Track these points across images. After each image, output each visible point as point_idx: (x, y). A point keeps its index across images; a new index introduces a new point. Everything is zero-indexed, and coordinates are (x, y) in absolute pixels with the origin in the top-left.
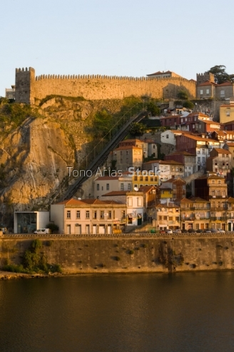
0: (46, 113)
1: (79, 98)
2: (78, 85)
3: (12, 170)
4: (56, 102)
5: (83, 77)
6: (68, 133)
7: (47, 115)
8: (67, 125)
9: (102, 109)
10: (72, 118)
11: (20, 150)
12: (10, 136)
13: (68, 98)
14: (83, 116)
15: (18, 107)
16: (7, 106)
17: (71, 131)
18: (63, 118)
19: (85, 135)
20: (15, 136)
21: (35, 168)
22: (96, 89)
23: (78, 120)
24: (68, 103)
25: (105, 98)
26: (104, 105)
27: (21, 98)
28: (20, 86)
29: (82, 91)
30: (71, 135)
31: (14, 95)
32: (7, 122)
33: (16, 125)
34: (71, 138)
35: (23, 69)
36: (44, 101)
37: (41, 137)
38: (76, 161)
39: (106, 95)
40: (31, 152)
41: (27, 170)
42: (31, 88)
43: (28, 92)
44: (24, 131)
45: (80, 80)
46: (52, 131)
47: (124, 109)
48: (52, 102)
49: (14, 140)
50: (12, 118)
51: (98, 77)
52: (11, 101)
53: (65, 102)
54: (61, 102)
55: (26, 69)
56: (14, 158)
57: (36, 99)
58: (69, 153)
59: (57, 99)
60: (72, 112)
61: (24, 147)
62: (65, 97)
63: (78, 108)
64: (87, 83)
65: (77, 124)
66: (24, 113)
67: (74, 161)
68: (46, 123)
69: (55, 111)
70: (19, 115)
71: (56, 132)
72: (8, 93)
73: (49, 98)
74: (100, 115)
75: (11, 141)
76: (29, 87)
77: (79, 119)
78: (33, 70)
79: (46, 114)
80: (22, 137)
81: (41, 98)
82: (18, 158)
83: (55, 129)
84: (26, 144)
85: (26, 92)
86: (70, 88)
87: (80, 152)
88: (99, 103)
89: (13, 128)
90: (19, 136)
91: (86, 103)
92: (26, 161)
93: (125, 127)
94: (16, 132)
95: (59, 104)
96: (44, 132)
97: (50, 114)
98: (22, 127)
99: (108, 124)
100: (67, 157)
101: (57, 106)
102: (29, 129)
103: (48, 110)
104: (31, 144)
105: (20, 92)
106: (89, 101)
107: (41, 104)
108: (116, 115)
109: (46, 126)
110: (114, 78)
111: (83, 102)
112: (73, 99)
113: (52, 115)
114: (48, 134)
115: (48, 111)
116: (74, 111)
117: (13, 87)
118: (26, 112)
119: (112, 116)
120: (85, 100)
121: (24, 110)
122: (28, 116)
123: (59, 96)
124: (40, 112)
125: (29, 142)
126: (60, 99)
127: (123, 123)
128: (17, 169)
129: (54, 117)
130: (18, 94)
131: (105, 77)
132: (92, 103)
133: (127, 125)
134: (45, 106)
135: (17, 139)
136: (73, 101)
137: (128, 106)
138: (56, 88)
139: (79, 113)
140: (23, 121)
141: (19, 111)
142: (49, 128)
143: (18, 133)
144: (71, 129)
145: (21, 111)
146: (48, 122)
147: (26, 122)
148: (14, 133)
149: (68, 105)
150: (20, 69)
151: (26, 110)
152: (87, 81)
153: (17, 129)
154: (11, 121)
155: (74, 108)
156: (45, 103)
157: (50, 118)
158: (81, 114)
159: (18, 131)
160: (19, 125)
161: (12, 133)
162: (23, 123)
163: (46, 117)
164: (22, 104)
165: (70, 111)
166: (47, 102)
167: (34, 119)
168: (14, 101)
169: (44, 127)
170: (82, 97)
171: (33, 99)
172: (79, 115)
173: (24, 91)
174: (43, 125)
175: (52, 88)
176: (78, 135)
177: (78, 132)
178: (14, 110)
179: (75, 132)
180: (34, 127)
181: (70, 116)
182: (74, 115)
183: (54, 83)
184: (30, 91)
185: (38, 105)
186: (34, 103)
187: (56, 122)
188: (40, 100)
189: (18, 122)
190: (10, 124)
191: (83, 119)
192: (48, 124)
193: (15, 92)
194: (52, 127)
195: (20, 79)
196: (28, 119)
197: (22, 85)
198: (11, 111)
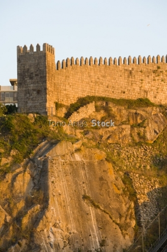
0: (78, 131)
1: (140, 100)
2: (138, 77)
3: (13, 244)
4: (97, 109)
5: (148, 61)
6: (121, 169)
7: (79, 136)
8: (119, 154)
10: (128, 140)
11: (29, 203)
12: (9, 177)
13: (118, 102)
14: (150, 136)
15: (23, 121)
16: (3, 119)
17: (126, 165)
18: (110, 141)
19: (153, 173)
20: (20, 178)
21: (59, 238)
23: (139, 144)
24: (120, 111)
27: (30, 104)
28: (28, 80)
29: (146, 87)
30: (127, 174)
31: (16, 99)
32: (2, 151)
33: (21, 157)
34: (127, 179)
35: (31, 47)
36: (74, 108)
37: (70, 178)
38: (139, 224)
40: (51, 207)
41: (43, 244)
42: (48, 85)
43: (42, 92)
44: (34, 167)
45: (143, 67)
46: (91, 165)
48: (89, 111)
49: (18, 184)
50: (12, 142)
52: (11, 110)
53: (114, 109)
54: (107, 109)
55: (38, 46)
56: (18, 220)
57: (58, 106)
58: (124, 208)
59: (99, 103)
60: (127, 130)
61: (36, 198)
62: (113, 100)
63: (139, 121)
64: (154, 72)
65: (139, 152)
66: (35, 132)
67: (134, 223)
68: (78, 150)
70: (27, 135)
71: (97, 168)
73: (83, 102)
75: (12, 186)
76: (45, 82)
77: (141, 141)
78: (51, 50)
79: (79, 133)
80: (33, 178)
81: (67, 103)
82: (25, 221)
83: (96, 162)
84: (42, 192)
85: (39, 92)
86: (122, 82)
87: (145, 205)
89: (16, 162)
90: (28, 177)
91: (155, 110)
92: (40, 226)
94: (21, 169)
95: (102, 113)
96: (74, 169)
97: (86, 133)
98: (33, 160)
100: (121, 216)
101: (99, 117)
102: (45, 162)
104: (50, 192)
105: (27, 92)
106: (161, 106)
107: (68, 115)
109: (78, 157)
111: (149, 109)
112: (129, 104)
113: (90, 135)
114: (82, 172)
115: (82, 127)
116: (132, 127)
117: (12, 83)
118: (40, 130)
120: (153, 105)
121: (36, 127)
122: (44, 137)
123: (103, 99)
124: (67, 129)
125: (46, 188)
126: (104, 104)
128: (24, 242)
129: (94, 139)
130: (22, 95)
132: (165, 110)
134: (76, 117)
135: (23, 182)
136: (129, 108)
138: (96, 82)
139: (142, 130)
140: (35, 147)
141: (25, 128)
142: (85, 161)
143: (25, 171)
144: (126, 163)
145: (30, 128)
146: (82, 148)
147: (40, 149)
148: (18, 171)
149: (121, 116)
150: (25, 47)
151: (41, 127)
152: (155, 68)
153: (22, 164)
154: (11, 149)
155: (131, 122)
156: (75, 114)
157: (85, 140)
158: (145, 132)
159: (25, 167)
160: (26, 155)
161: (14, 171)
162: (34, 151)
163: (78, 140)
164: (31, 115)
165: (124, 126)
166: (81, 110)
167: (56, 143)
168: (17, 109)
169: (74, 158)
170: (147, 99)
171: (53, 106)
172: (142, 134)
173: (34, 90)
174: (72, 154)
175: (88, 83)
176: (140, 172)
177: (140, 167)
178: (16, 127)
179: (134, 167)
180: (55, 158)
181: (125, 136)
182: (131, 135)
183: (92, 74)
184: (46, 89)
185: (63, 116)
186: (54, 113)
187: (98, 148)
188: (67, 107)
189: (25, 151)
190: (9, 155)
191: (149, 142)
192: (83, 153)
193: (18, 92)
194: (91, 158)
195: (27, 67)
196: (43, 143)
197: (31, 78)
198: (9, 130)
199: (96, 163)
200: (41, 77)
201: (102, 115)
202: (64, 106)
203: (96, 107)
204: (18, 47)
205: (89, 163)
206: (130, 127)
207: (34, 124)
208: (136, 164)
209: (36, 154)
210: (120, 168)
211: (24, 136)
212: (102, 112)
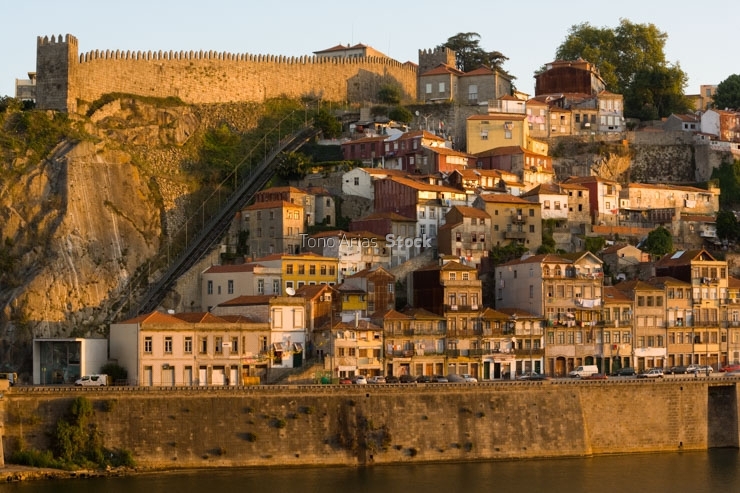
0: (101, 130)
1: (171, 98)
2: (169, 73)
3: (28, 251)
4: (123, 107)
5: (180, 56)
6: (146, 173)
7: (102, 136)
8: (145, 157)
9: (220, 124)
10: (156, 142)
11: (46, 208)
12: (24, 179)
13: (146, 100)
14: (180, 138)
15: (41, 119)
16: (19, 115)
17: (153, 169)
18: (136, 143)
19: (182, 178)
20: (36, 180)
21: (78, 246)
22: (206, 80)
23: (168, 147)
24: (148, 109)
25: (225, 101)
26: (224, 114)
27: (49, 100)
28: (48, 74)
29: (178, 84)
30: (153, 179)
31: (34, 93)
32: (18, 150)
33: (38, 158)
34: (153, 184)
35: (53, 38)
36: (97, 106)
37: (91, 181)
38: (165, 232)
39: (227, 93)
40: (70, 213)
41: (61, 252)
42: (70, 79)
43: (62, 86)
44: (52, 169)
45: (174, 62)
46: (114, 168)
47: (265, 122)
48: (113, 109)
49: (34, 187)
50: (29, 141)
51: (212, 55)
52: (28, 105)
53: (141, 108)
54: (133, 108)
55: (60, 37)
56: (33, 225)
57: (80, 102)
58: (150, 216)
59: (125, 101)
60: (155, 130)
61: (54, 203)
62: (142, 99)
63: (169, 121)
64: (187, 68)
65: (167, 155)
66: (54, 130)
67: (159, 231)
68: (100, 152)
69: (120, 127)
71: (121, 172)
72: (20, 89)
73: (107, 99)
74: (214, 136)
75: (27, 190)
76: (66, 76)
77: (170, 144)
78: (75, 41)
79: (102, 133)
80: (50, 181)
81: (90, 99)
82: (41, 226)
83: (120, 164)
84: (60, 197)
85: (59, 87)
86: (152, 78)
87: (172, 212)
88: (213, 111)
89: (32, 163)
90: (44, 179)
91: (186, 110)
92: (58, 232)
93: (267, 161)
94: (38, 170)
95: (128, 112)
96: (96, 171)
97: (109, 133)
98: (50, 161)
99: (232, 156)
100: (145, 224)
101: (125, 116)
102: (64, 164)
103: (105, 124)
104: (69, 197)
105: (47, 86)
106: (192, 105)
107: (90, 113)
108: (249, 136)
109: (100, 159)
110: (245, 57)
111: (179, 108)
112: (158, 102)
113: (114, 136)
114: (104, 176)
115: (106, 127)
116: (161, 128)
117: (31, 76)
118: (60, 129)
119: (239, 138)
120: (184, 104)
121: (55, 125)
122: (63, 137)
123: (129, 96)
124: (89, 128)
125: (64, 192)
126: (130, 101)
127: (264, 152)
128: (40, 249)
129: (118, 140)
130: (41, 90)
131: (227, 56)
132: (198, 111)
133: (272, 158)
134: (99, 116)
135: (40, 185)
136: (158, 107)
137: (274, 117)
138: (123, 78)
139: (171, 131)
140: (53, 147)
141: (43, 126)
142: (107, 164)
143: (41, 173)
144: (153, 166)
145: (48, 126)
146: (105, 149)
147: (59, 149)
148: (34, 172)
149: (148, 115)
150: (46, 38)
151: (60, 125)
152: (188, 64)
153: (39, 165)
154: (27, 148)
155: (160, 122)
156: (98, 111)
157: (109, 141)
158: (174, 133)
159: (42, 168)
160: (43, 156)
161: (30, 172)
162: (52, 152)
163: (100, 141)
164: (50, 112)
165: (151, 127)
166: (104, 107)
167: (76, 144)
168: (34, 105)
169: (96, 160)
170: (178, 98)
171: (75, 102)
172: (171, 136)
173: (54, 84)
174: (94, 155)
175: (114, 78)
176: (167, 177)
177: (168, 171)
178: (33, 125)
179: (162, 171)
180: (75, 159)
181: (152, 137)
182: (159, 136)
183: (119, 68)
184: (67, 84)
185: (85, 113)
186: (75, 111)
187: (123, 150)
188: (89, 104)
189: (42, 151)
190: (25, 155)
191: (180, 144)
192: (106, 155)
193: (36, 87)
194: (114, 161)
195: (47, 59)
196: (62, 143)
197: (51, 71)
198: (26, 127)
199: (120, 167)
200: (63, 71)
201: (128, 114)
202: (86, 102)
203: (122, 105)
204: (39, 38)
205: (113, 166)
206: (157, 127)
207: (53, 122)
208: (163, 168)
209: (55, 155)
210: (146, 172)
211: (42, 135)
212: (128, 110)
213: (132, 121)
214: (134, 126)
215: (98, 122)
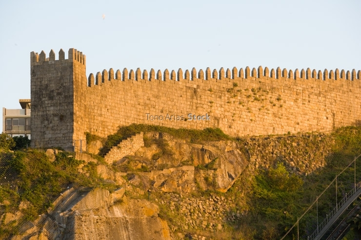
0: (119, 174)
1: (209, 131)
2: (206, 98)
4: (147, 144)
5: (220, 75)
6: (180, 230)
7: (120, 181)
8: (177, 208)
9: (274, 164)
10: (191, 188)
13: (177, 133)
14: (222, 182)
15: (39, 160)
16: (9, 157)
17: (187, 224)
18: (165, 189)
19: (226, 235)
22: (255, 106)
23: (207, 194)
24: (180, 146)
25: (280, 132)
26: (279, 150)
27: (49, 135)
28: (47, 101)
29: (218, 112)
30: (189, 236)
31: (29, 128)
32: (7, 202)
33: (35, 212)
35: (52, 54)
36: (114, 141)
39: (283, 121)
42: (76, 109)
43: (66, 118)
44: (54, 227)
45: (212, 83)
46: (137, 224)
47: (335, 159)
48: (134, 146)
50: (22, 190)
51: (261, 73)
52: (21, 143)
53: (171, 144)
54: (160, 144)
55: (62, 53)
57: (90, 138)
59: (149, 135)
60: (189, 172)
62: (170, 131)
63: (207, 161)
64: (229, 91)
65: (207, 205)
66: (56, 175)
68: (118, 202)
69: (144, 169)
70: (44, 180)
71: (146, 228)
72: (10, 122)
73: (126, 133)
74: (267, 179)
76: (72, 103)
77: (209, 190)
78: (81, 58)
79: (119, 178)
81: (104, 134)
83: (144, 218)
85: (62, 118)
86: (183, 105)
88: (265, 146)
89: (26, 219)
91: (230, 146)
93: (340, 211)
94: (35, 229)
95: (154, 149)
97: (130, 177)
98: (52, 217)
99: (292, 205)
101: (149, 154)
102: (70, 220)
103: (124, 166)
105: (46, 118)
106: (238, 139)
107: (104, 151)
108: (313, 179)
109: (118, 212)
110: (306, 74)
111: (221, 144)
112: (193, 135)
113: (136, 181)
114: (124, 234)
115: (125, 169)
116: (197, 169)
117: (24, 104)
118: (63, 173)
119: (301, 181)
120: (226, 138)
121: (58, 169)
122: (69, 183)
123: (155, 129)
124: (102, 171)
126: (156, 136)
127: (335, 199)
129: (141, 186)
130: (38, 122)
131: (281, 74)
132: (245, 146)
133: (346, 206)
134: (115, 155)
136: (192, 141)
137: (347, 152)
138: (145, 105)
139: (211, 173)
140: (55, 197)
141: (42, 170)
142: (128, 217)
143: (40, 232)
144: (188, 220)
145: (48, 170)
146: (125, 198)
147: (62, 201)
148: (29, 231)
149: (181, 154)
150: (43, 54)
151: (64, 168)
152: (230, 85)
153: (36, 221)
154: (20, 200)
155: (196, 162)
156: (115, 150)
157: (129, 188)
158: (215, 176)
159: (40, 226)
160: (43, 209)
161: (24, 232)
162: (54, 204)
163: (118, 187)
164: (51, 151)
165: (185, 168)
166: (122, 144)
167: (86, 192)
168: (30, 142)
169: (113, 213)
170: (218, 130)
171: (83, 138)
172: (211, 179)
173: (55, 115)
174: (110, 207)
175: (134, 106)
176: (208, 234)
177: (207, 226)
178: (28, 168)
179: (199, 226)
180: (85, 213)
181: (186, 181)
182: (195, 181)
183: (140, 93)
184: (72, 114)
185: (97, 152)
186: (84, 149)
187: (148, 199)
188: (103, 140)
189: (41, 203)
190: (17, 209)
191: (222, 191)
192: (126, 206)
193: (31, 118)
194: (137, 213)
195: (45, 82)
196: (68, 192)
197: (51, 98)
198: (18, 172)
199: (144, 221)
200: (66, 97)
201: (154, 152)
202: (99, 138)
203: (145, 140)
204: (32, 53)
205: (134, 220)
206: (193, 169)
207: (55, 164)
208: (201, 222)
209: (57, 207)
210: (180, 227)
211: (40, 182)
212: (154, 147)
213: (160, 162)
214: (162, 168)
215: (114, 164)
